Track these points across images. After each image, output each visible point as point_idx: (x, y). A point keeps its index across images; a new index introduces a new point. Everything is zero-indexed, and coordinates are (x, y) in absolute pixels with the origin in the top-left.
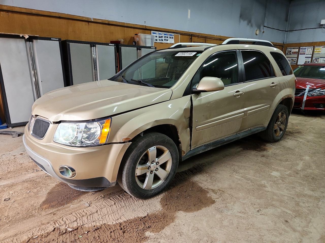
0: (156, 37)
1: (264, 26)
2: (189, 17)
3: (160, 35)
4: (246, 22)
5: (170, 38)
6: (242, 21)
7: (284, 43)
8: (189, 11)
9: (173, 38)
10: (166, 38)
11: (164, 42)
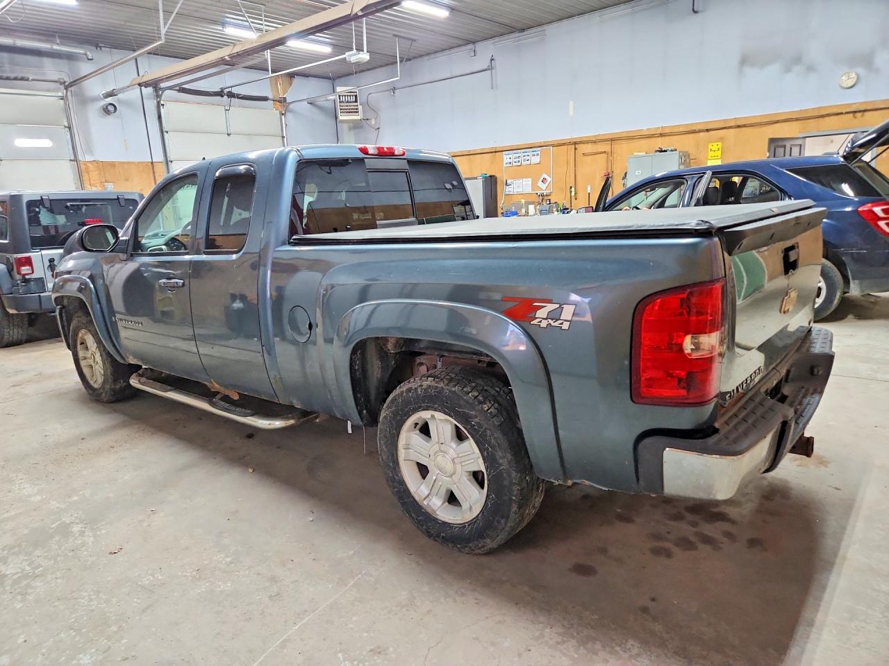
0: (510, 158)
2: (571, 113)
3: (517, 155)
5: (534, 155)
6: (751, 72)
8: (571, 103)
9: (538, 155)
10: (526, 158)
11: (524, 163)
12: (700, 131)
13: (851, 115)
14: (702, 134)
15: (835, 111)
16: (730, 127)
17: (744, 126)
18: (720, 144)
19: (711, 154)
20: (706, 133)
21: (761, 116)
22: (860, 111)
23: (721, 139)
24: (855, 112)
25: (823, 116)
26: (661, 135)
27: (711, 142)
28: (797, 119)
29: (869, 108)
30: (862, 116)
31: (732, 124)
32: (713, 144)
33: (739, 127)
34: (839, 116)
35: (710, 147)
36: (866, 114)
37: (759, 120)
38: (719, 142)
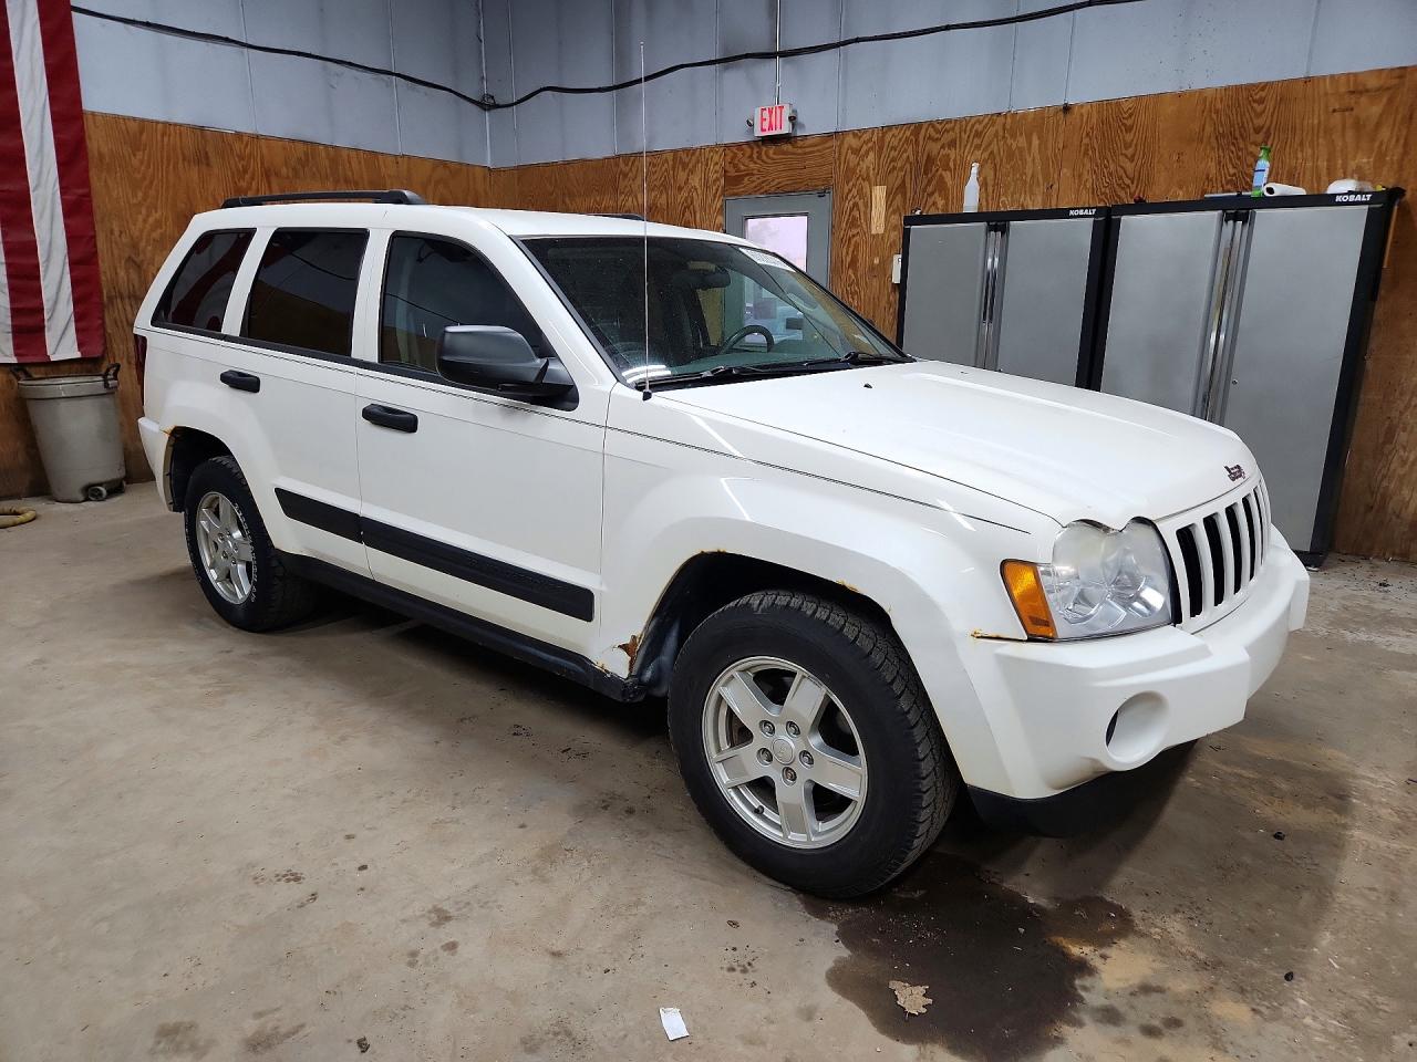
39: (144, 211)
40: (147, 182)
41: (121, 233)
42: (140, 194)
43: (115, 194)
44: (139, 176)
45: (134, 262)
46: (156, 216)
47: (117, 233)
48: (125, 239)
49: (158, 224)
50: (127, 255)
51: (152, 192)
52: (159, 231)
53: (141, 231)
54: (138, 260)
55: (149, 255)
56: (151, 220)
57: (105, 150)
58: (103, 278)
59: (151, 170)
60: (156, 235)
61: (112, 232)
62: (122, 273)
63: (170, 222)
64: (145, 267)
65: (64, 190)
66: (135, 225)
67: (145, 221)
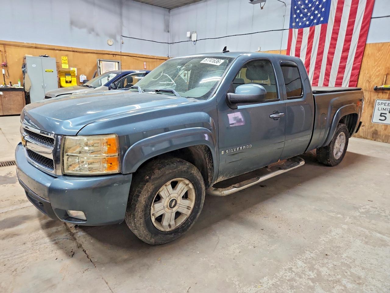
1: (123, 36)
4: (84, 30)
6: (75, 29)
7: (168, 57)
12: (57, 50)
13: (112, 55)
14: (57, 51)
15: (107, 53)
16: (70, 51)
17: (76, 52)
18: (67, 57)
19: (63, 61)
20: (59, 51)
21: (82, 49)
22: (115, 55)
23: (67, 55)
24: (113, 54)
25: (104, 54)
26: (36, 48)
27: (62, 56)
28: (97, 53)
29: (117, 54)
30: (115, 56)
31: (71, 50)
32: (64, 57)
33: (73, 51)
34: (109, 55)
35: (62, 58)
36: (117, 56)
37: (81, 51)
38: (65, 56)
39: (376, 67)
40: (379, 60)
41: (367, 73)
42: (376, 63)
43: (369, 64)
44: (377, 58)
45: (369, 81)
46: (379, 68)
47: (366, 74)
48: (368, 75)
49: (379, 71)
50: (367, 79)
51: (380, 62)
52: (379, 73)
53: (373, 73)
54: (370, 80)
55: (373, 79)
56: (377, 70)
57: (370, 53)
58: (359, 85)
59: (381, 56)
60: (377, 74)
61: (365, 73)
62: (364, 84)
63: (383, 70)
64: (371, 83)
65: (354, 64)
66: (372, 71)
67: (375, 70)
